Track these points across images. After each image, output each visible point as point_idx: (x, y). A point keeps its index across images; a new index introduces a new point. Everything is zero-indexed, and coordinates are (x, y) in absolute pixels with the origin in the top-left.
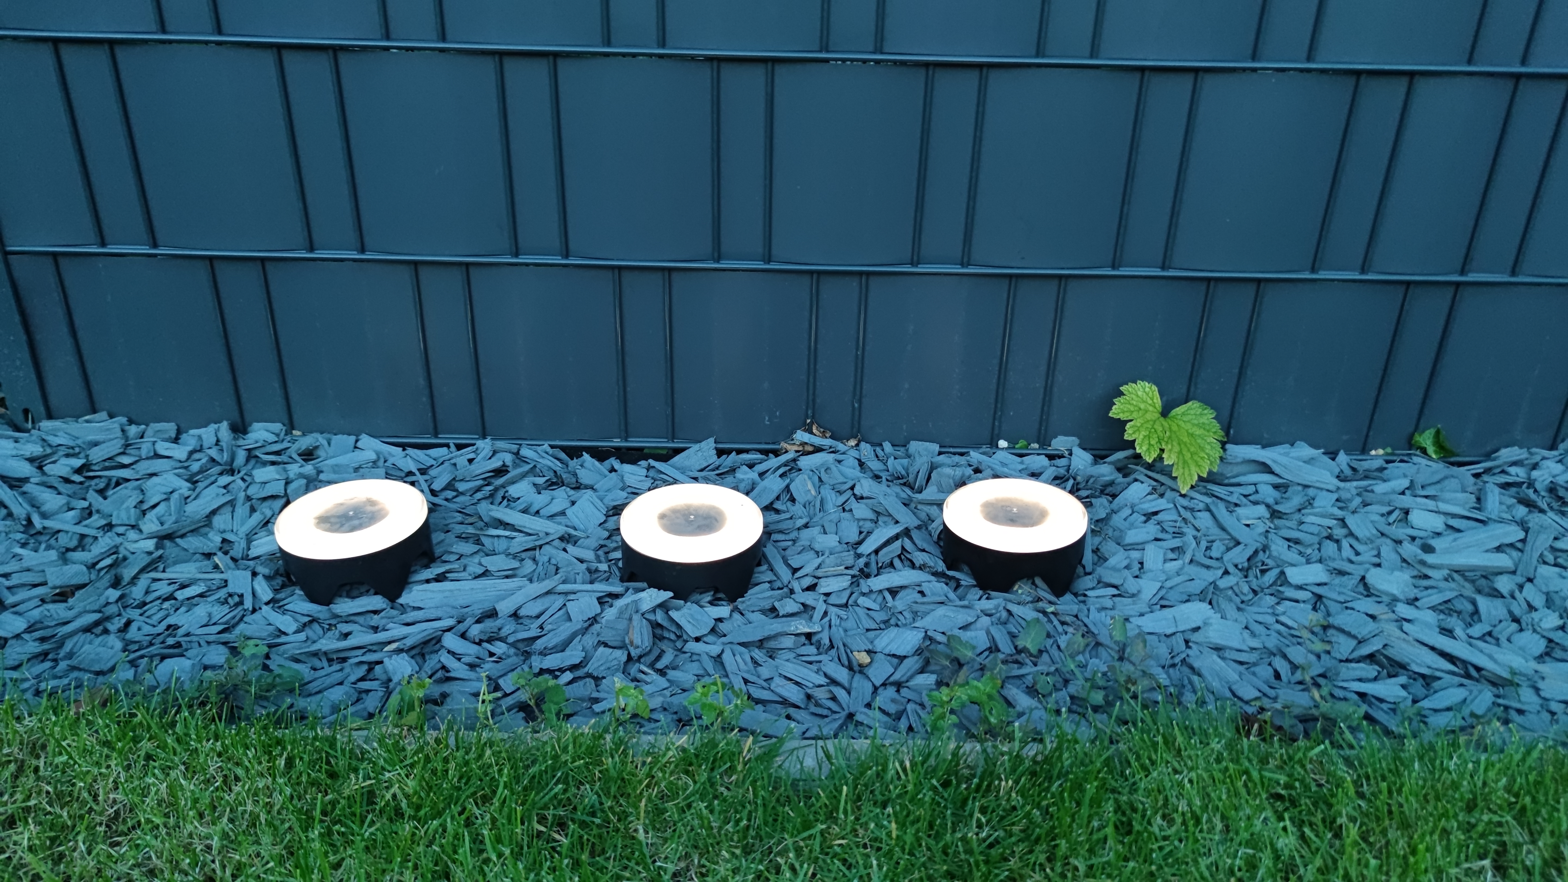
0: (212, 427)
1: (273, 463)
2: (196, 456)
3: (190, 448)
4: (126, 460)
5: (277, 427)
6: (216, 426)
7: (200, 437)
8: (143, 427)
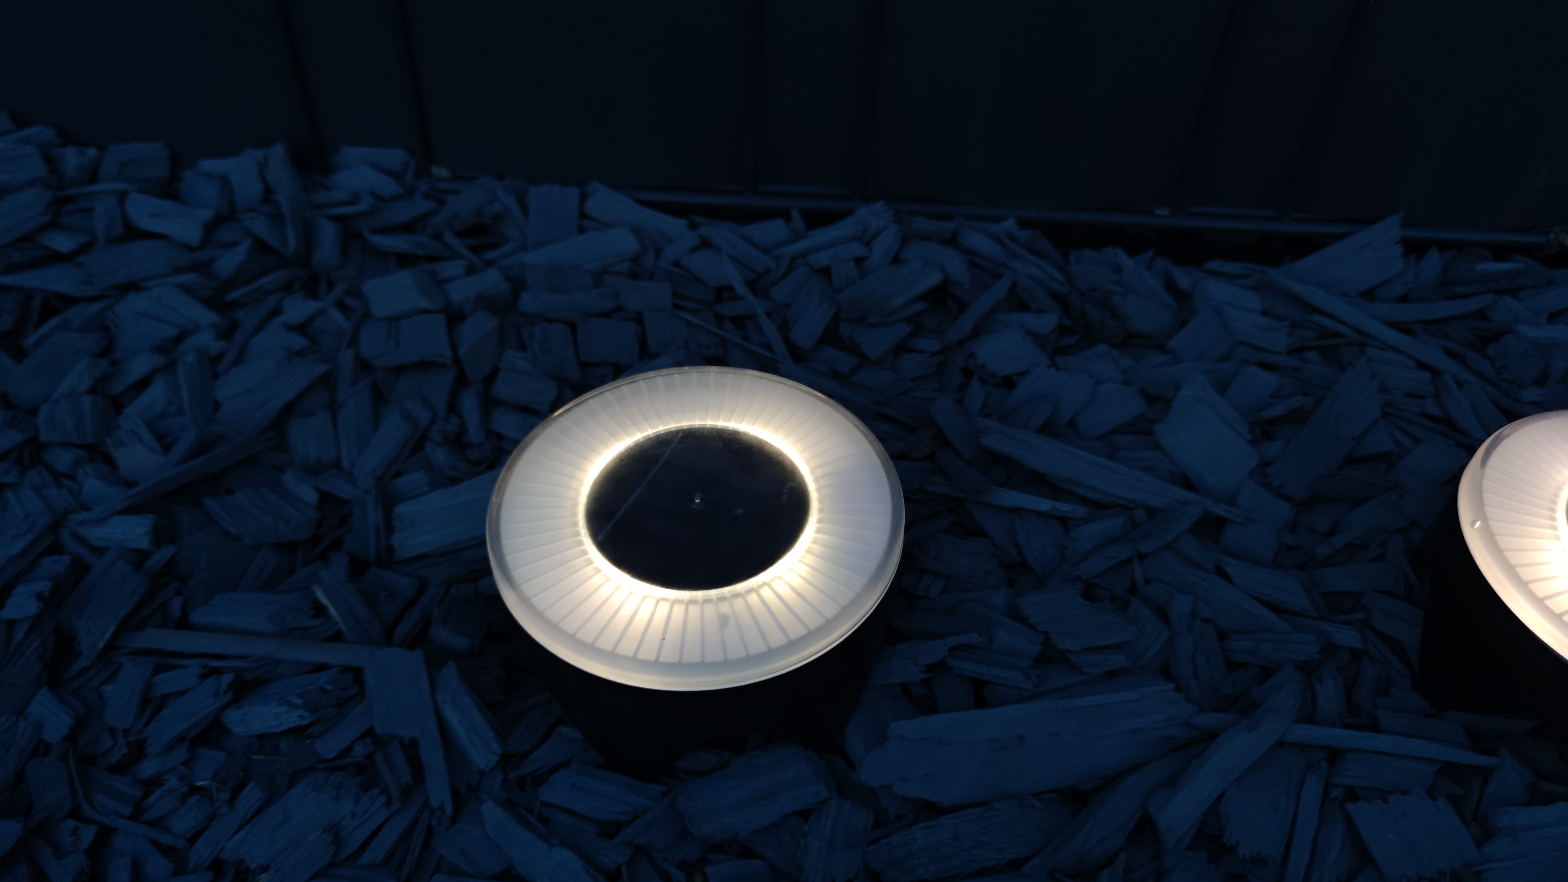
0: (250, 158)
1: (404, 260)
2: (225, 234)
3: (206, 214)
4: (62, 243)
5: (395, 157)
6: (258, 154)
7: (225, 182)
8: (92, 152)
